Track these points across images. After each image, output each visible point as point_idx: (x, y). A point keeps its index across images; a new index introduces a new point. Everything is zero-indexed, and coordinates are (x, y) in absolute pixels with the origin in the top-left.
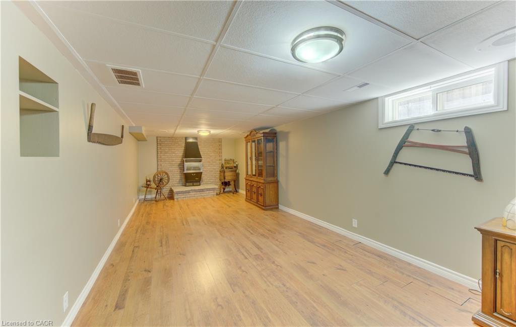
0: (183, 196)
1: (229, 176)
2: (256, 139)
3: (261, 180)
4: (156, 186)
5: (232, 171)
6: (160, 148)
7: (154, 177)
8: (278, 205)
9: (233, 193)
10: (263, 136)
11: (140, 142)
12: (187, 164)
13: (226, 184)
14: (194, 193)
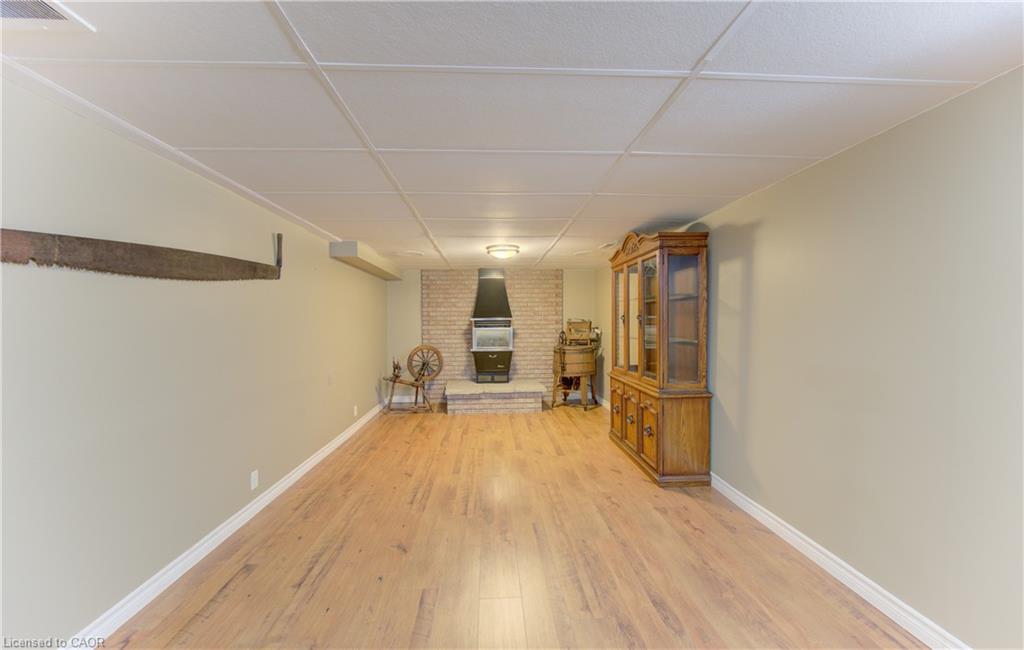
0: (466, 407)
1: (575, 365)
2: (639, 260)
3: (650, 386)
4: (412, 380)
5: (582, 352)
6: (428, 294)
7: (410, 359)
8: (708, 474)
9: (585, 409)
10: (661, 247)
11: (388, 282)
12: (478, 332)
13: (569, 383)
14: (488, 401)
